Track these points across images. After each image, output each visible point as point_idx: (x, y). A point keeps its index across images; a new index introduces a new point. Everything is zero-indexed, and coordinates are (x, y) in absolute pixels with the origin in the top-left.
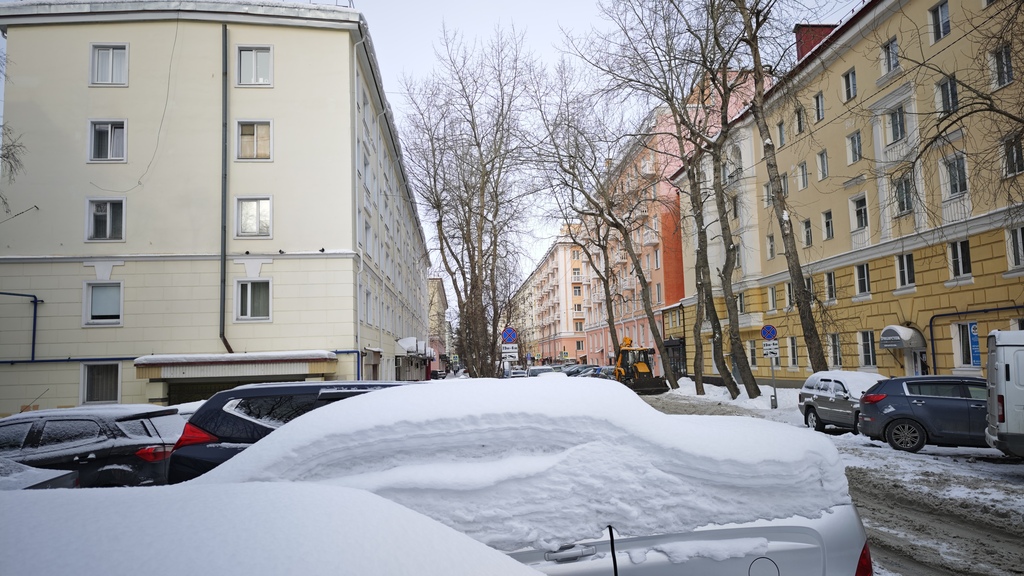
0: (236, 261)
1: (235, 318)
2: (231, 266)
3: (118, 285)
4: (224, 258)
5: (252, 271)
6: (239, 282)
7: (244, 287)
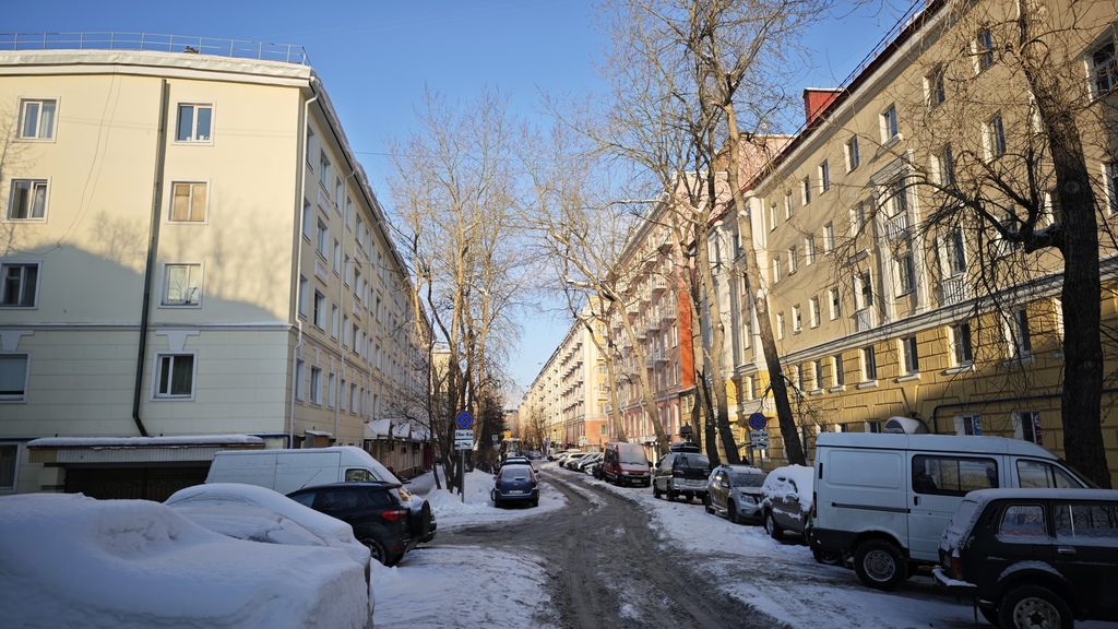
0: (158, 332)
1: (152, 395)
2: (152, 337)
3: (25, 357)
4: (144, 328)
5: (175, 344)
6: (160, 355)
7: (166, 361)
